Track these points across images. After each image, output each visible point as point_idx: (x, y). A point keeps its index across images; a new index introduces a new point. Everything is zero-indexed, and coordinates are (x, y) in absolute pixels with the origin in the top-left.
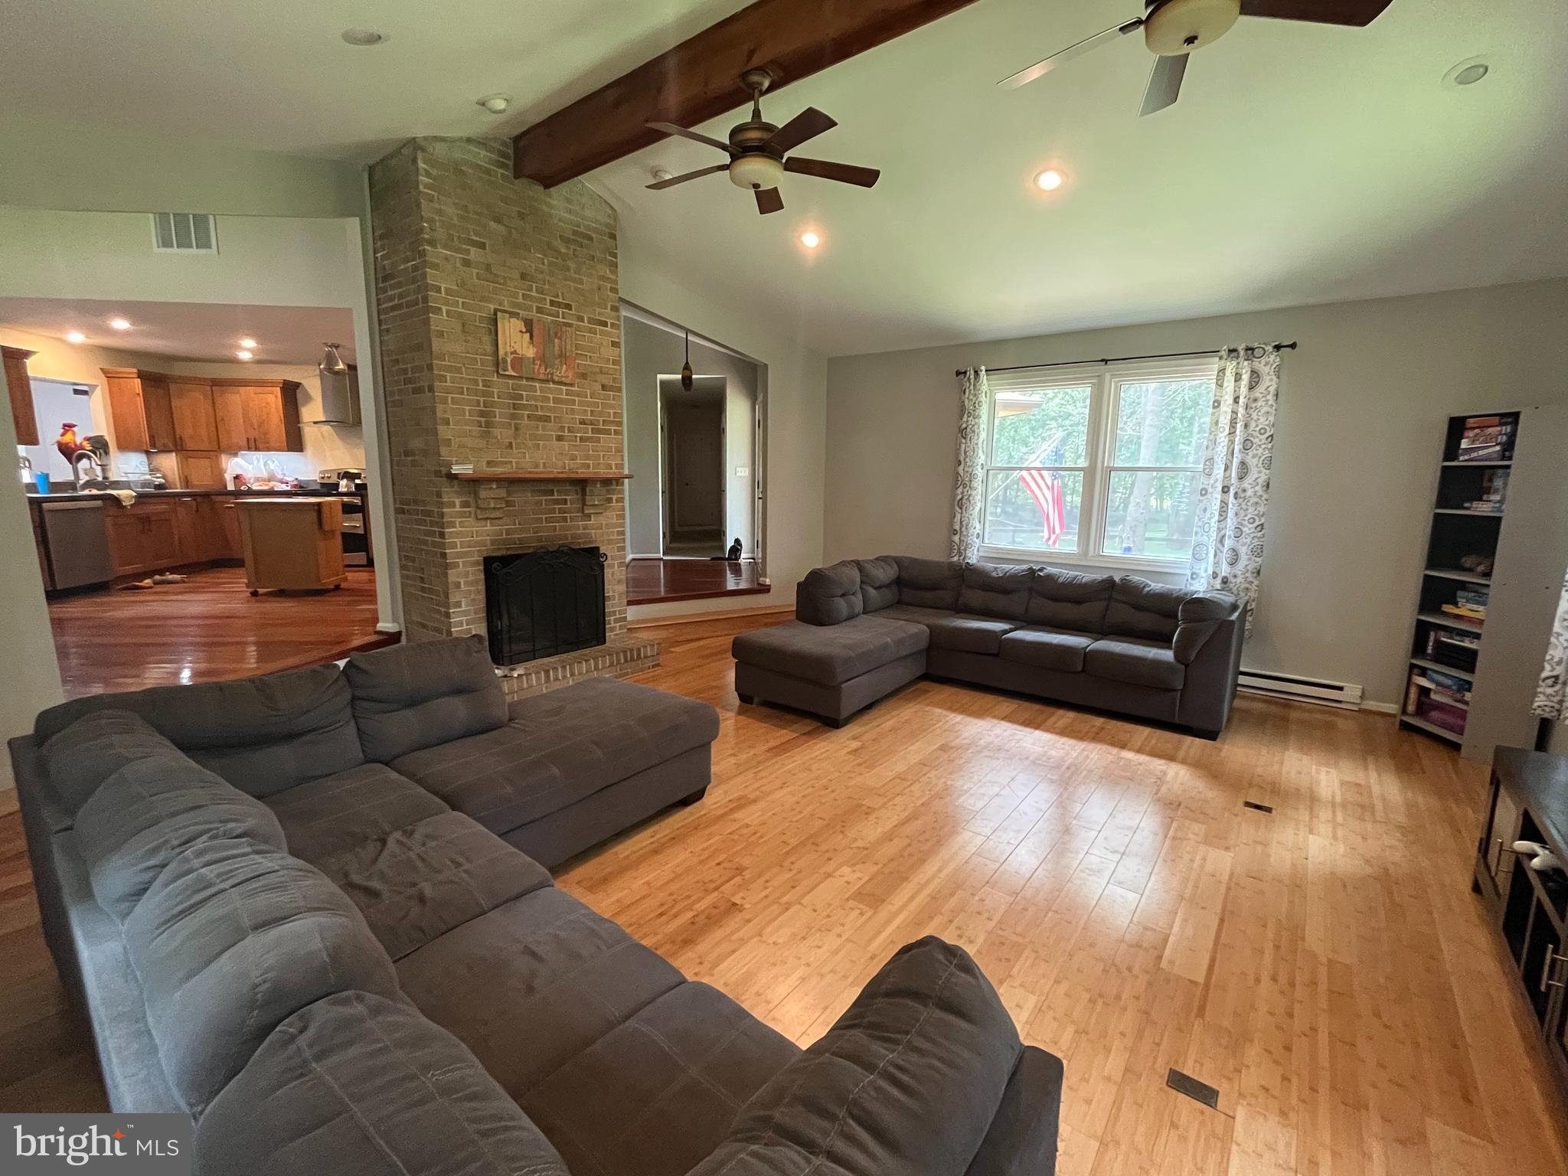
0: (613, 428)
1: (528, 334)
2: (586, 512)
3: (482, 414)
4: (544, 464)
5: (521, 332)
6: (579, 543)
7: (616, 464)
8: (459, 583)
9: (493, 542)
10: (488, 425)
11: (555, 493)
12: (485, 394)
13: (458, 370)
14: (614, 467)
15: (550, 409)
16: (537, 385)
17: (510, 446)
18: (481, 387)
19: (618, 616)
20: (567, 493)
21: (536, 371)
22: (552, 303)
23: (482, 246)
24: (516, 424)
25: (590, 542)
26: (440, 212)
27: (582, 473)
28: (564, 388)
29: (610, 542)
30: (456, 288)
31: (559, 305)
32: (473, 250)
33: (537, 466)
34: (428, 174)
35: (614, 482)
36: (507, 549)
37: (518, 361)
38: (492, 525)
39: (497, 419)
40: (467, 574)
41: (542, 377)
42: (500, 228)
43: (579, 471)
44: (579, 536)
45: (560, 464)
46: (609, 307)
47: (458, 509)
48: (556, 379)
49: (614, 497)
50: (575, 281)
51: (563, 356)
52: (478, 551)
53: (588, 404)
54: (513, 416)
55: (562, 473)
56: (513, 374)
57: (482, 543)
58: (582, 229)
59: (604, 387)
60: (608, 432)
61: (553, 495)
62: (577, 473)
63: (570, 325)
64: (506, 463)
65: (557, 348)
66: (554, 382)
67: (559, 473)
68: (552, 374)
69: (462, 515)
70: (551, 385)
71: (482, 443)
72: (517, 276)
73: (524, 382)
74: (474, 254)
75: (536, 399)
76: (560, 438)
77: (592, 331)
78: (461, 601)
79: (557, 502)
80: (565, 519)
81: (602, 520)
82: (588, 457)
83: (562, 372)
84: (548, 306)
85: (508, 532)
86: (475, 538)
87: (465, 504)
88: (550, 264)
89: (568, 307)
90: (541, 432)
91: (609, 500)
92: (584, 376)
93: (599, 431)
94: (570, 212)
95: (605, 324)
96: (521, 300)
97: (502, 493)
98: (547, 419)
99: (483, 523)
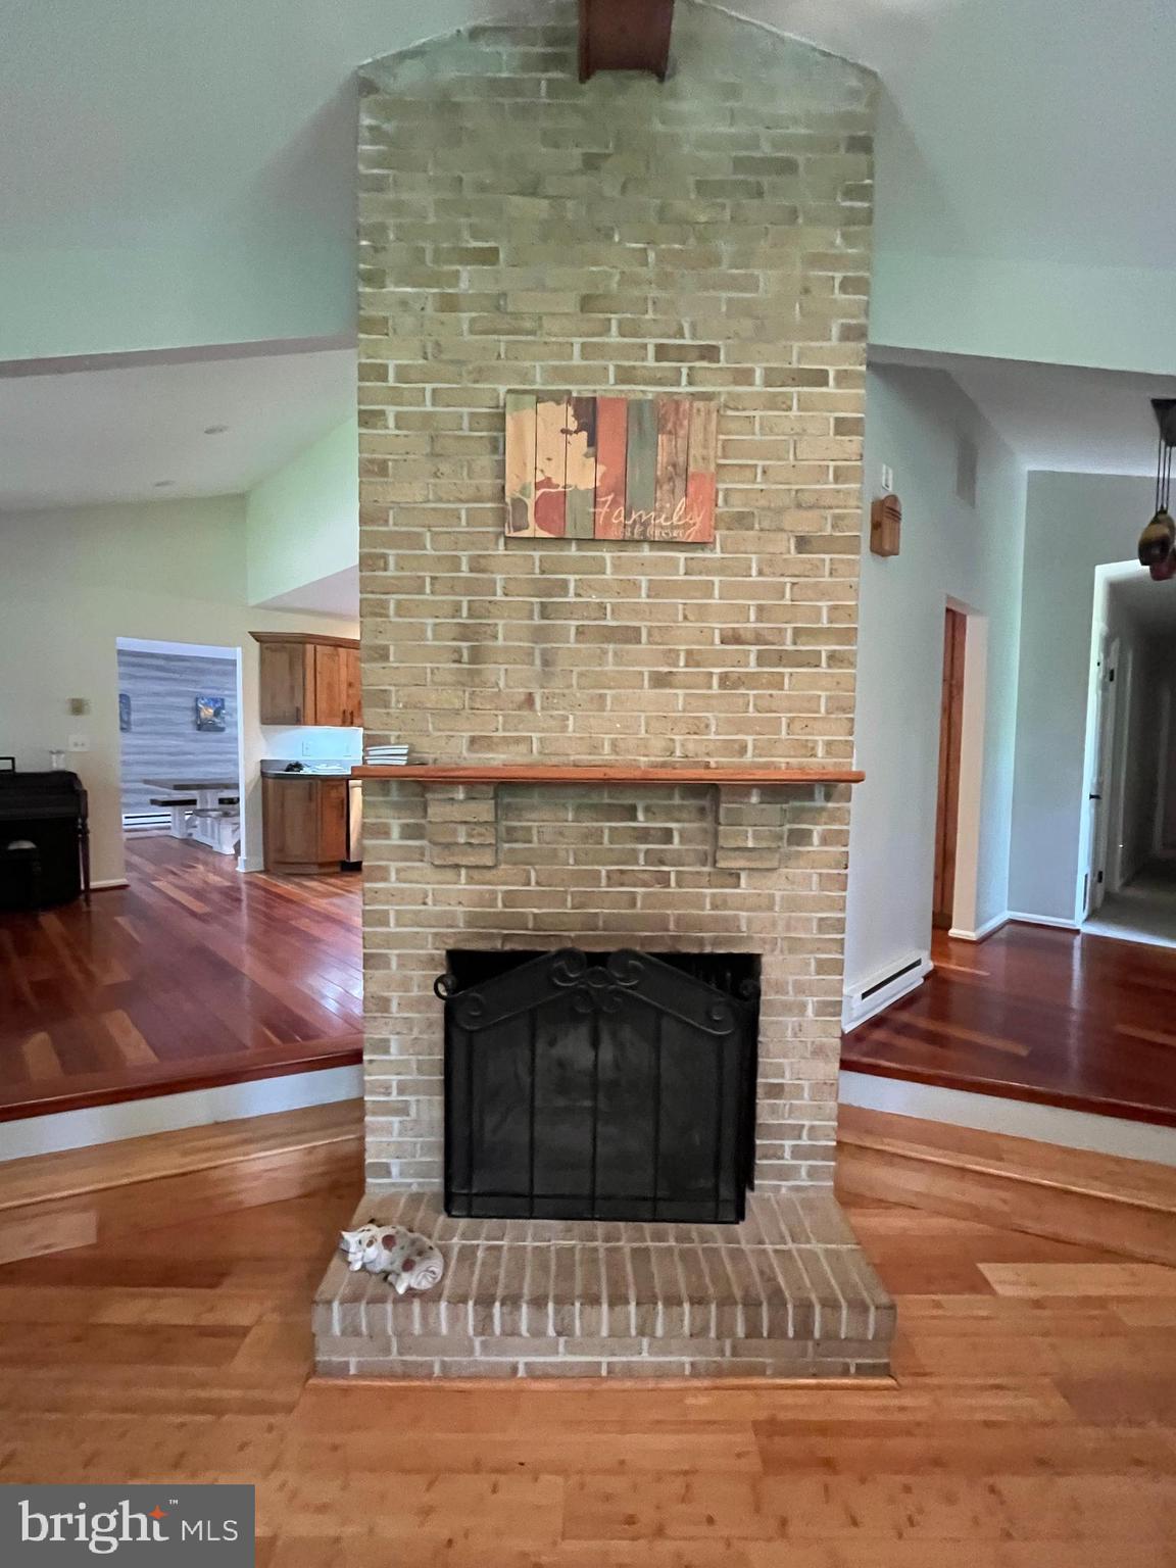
0: (824, 649)
1: (584, 435)
2: (721, 864)
3: (465, 632)
4: (614, 744)
5: (565, 431)
6: (701, 942)
7: (829, 744)
8: (387, 1000)
9: (472, 920)
10: (476, 656)
11: (640, 816)
12: (470, 587)
13: (414, 541)
14: (820, 751)
15: (636, 610)
16: (608, 556)
17: (529, 700)
18: (465, 572)
19: (805, 1141)
20: (670, 813)
21: (601, 520)
22: (662, 352)
23: (488, 257)
24: (544, 652)
25: (730, 941)
26: (398, 208)
27: (721, 765)
28: (682, 556)
29: (795, 945)
30: (421, 362)
31: (681, 353)
32: (466, 272)
33: (595, 749)
34: (377, 134)
35: (819, 792)
36: (506, 938)
37: (553, 503)
38: (470, 880)
39: (500, 642)
40: (405, 985)
41: (615, 533)
42: (540, 207)
43: (713, 761)
44: (699, 924)
45: (657, 744)
46: (835, 331)
47: (395, 839)
48: (657, 535)
49: (817, 830)
50: (733, 284)
51: (680, 473)
52: (436, 935)
53: (752, 591)
54: (539, 635)
55: (663, 765)
56: (545, 535)
57: (447, 920)
58: (766, 150)
59: (803, 543)
60: (812, 660)
61: (634, 818)
62: (707, 766)
63: (707, 397)
64: (517, 741)
65: (662, 458)
66: (654, 544)
67: (655, 766)
68: (645, 525)
69: (406, 855)
70: (646, 552)
71: (453, 698)
72: (570, 303)
73: (573, 551)
74: (467, 280)
75: (604, 588)
76: (661, 681)
77: (773, 403)
78: (387, 1041)
79: (644, 835)
80: (663, 879)
81: (776, 887)
82: (741, 726)
83: (673, 514)
84: (651, 362)
85: (510, 899)
86: (430, 907)
87: (410, 832)
88: (660, 259)
89: (709, 353)
90: (610, 668)
91: (801, 837)
92: (742, 520)
93: (781, 658)
94: (733, 117)
95: (820, 378)
96: (577, 361)
97: (484, 810)
98: (631, 635)
99: (450, 874)
